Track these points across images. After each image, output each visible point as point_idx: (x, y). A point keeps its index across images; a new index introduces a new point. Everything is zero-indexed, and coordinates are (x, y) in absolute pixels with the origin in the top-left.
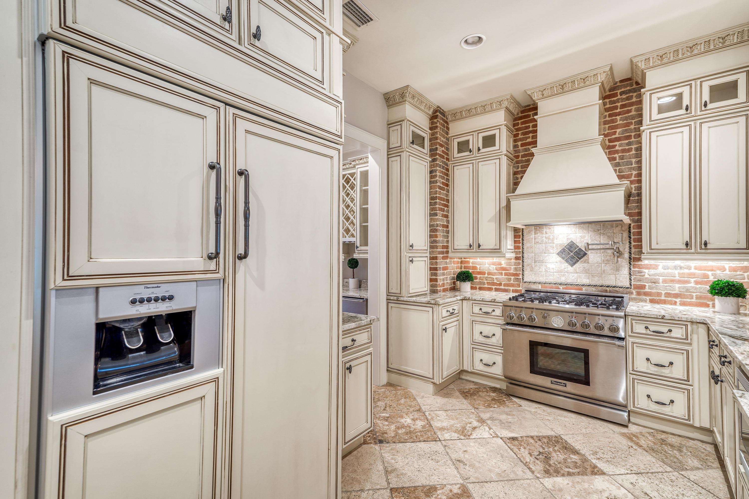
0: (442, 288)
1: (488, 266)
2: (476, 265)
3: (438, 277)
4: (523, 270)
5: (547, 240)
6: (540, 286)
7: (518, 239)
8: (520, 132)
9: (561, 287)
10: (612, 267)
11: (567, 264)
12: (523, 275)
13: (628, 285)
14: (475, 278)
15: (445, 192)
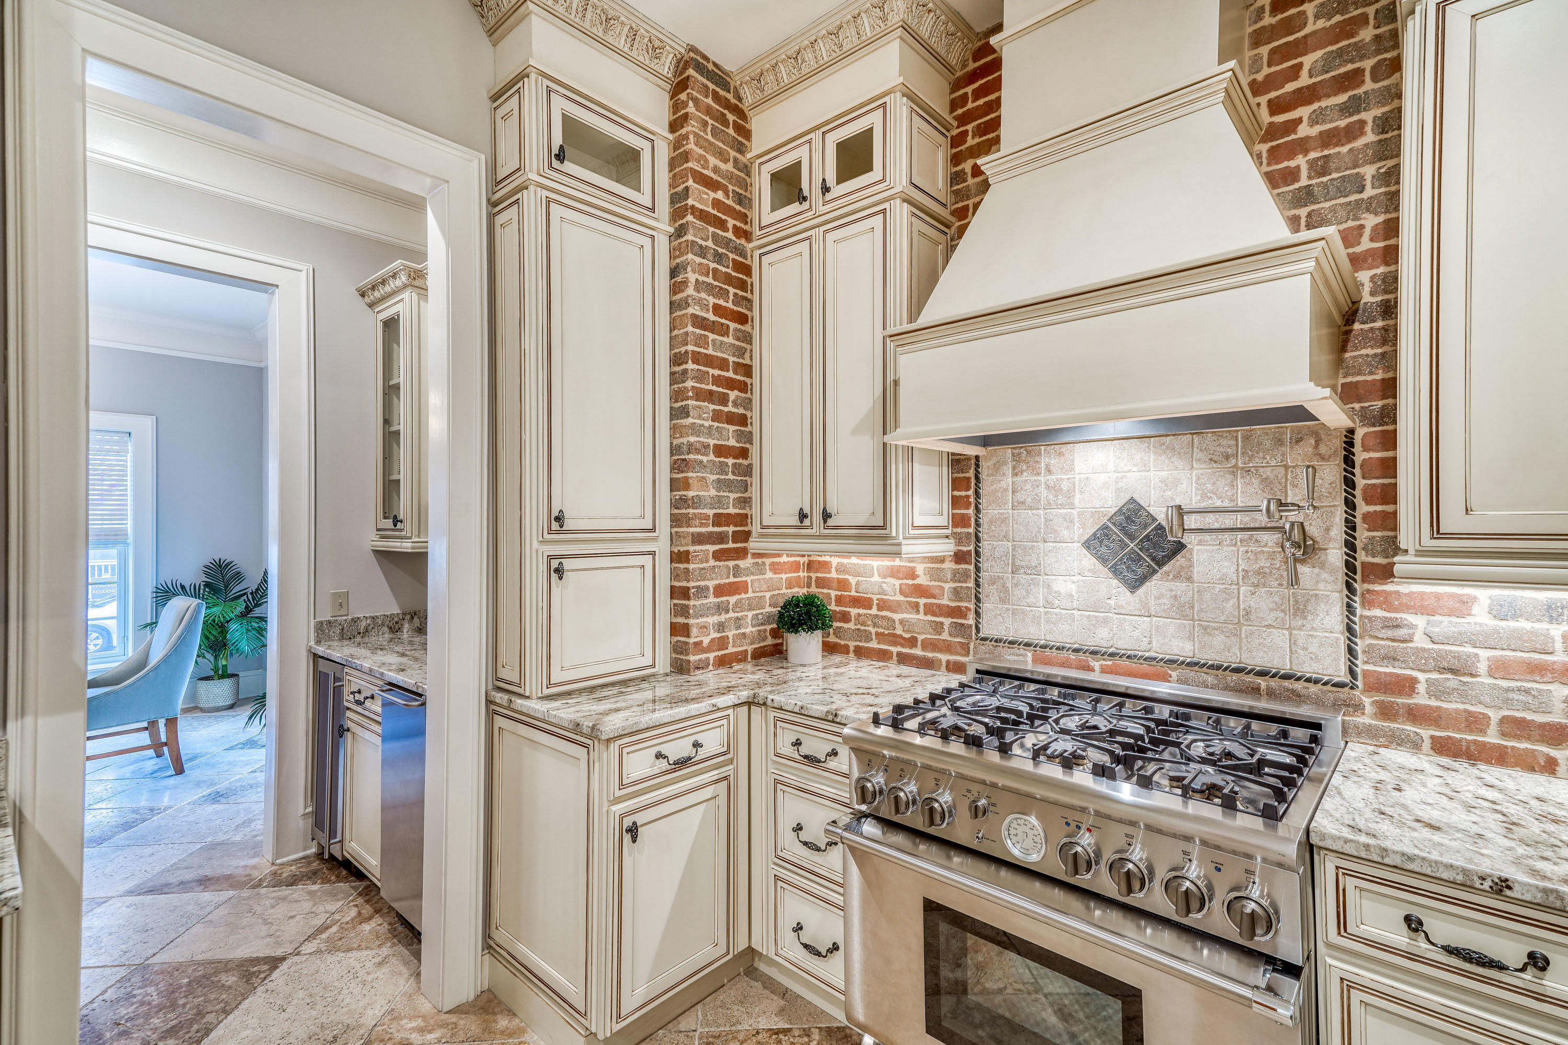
0: (712, 656)
1: (879, 580)
2: (847, 577)
3: (692, 621)
4: (978, 599)
5: (1051, 497)
6: (1030, 654)
7: (963, 493)
8: (970, 127)
9: (1096, 665)
10: (1276, 599)
11: (1115, 582)
12: (978, 614)
13: (1342, 675)
14: (845, 617)
15: (730, 340)
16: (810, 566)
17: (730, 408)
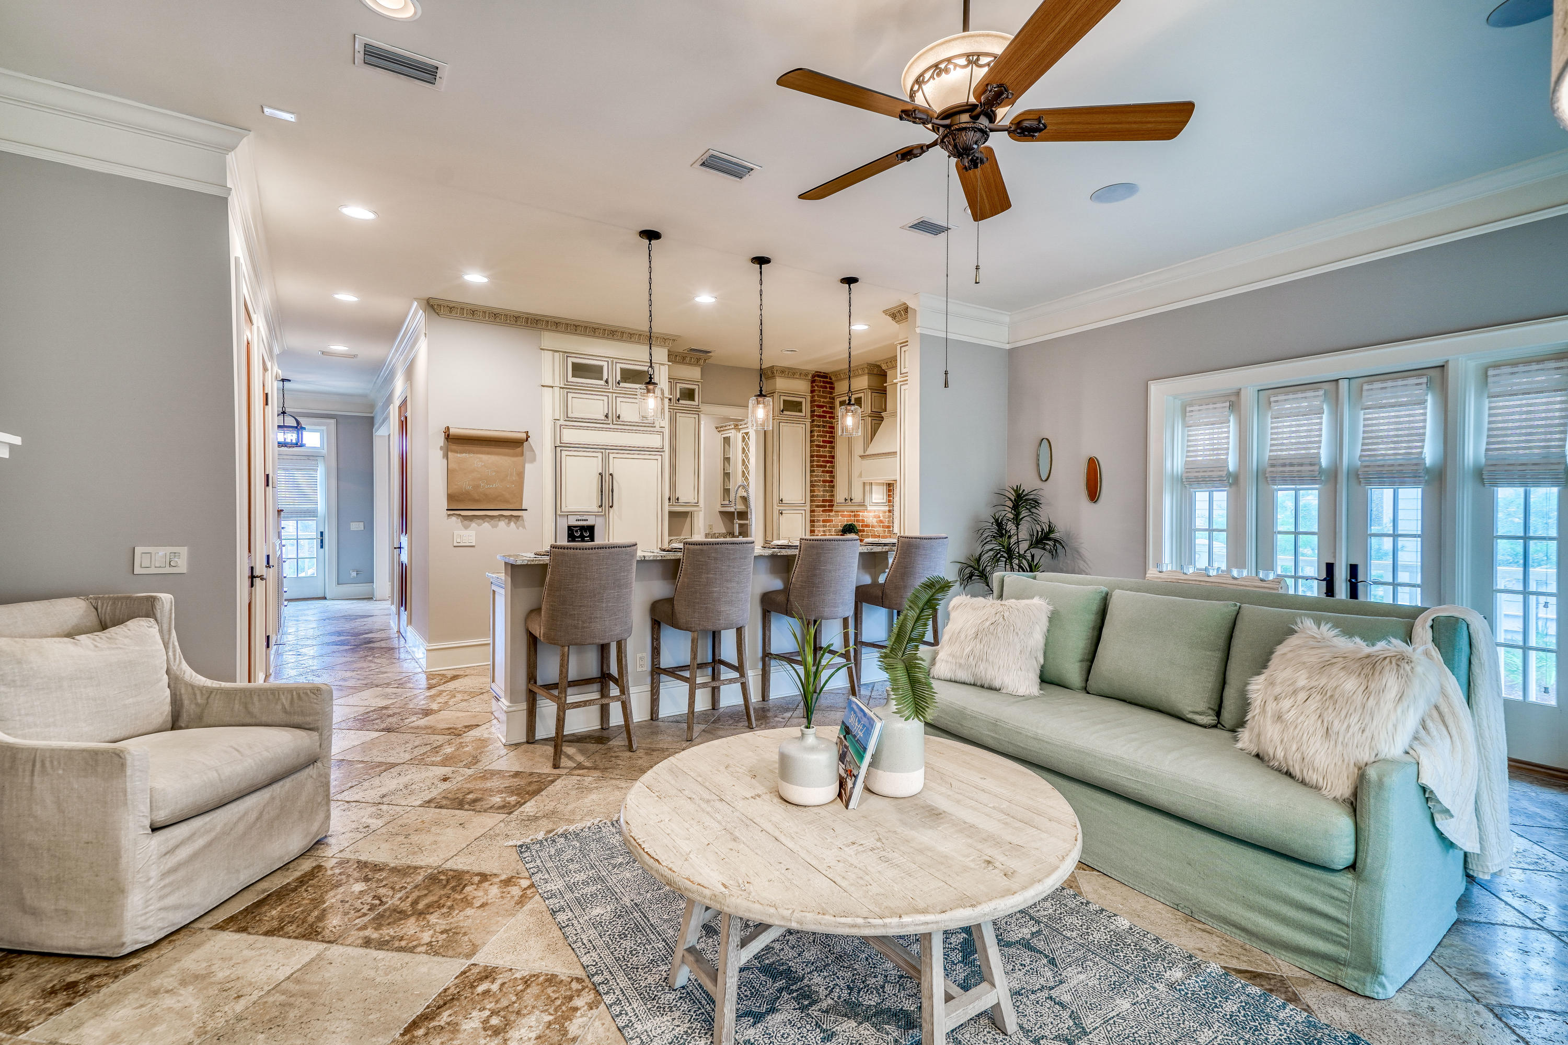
1: (872, 519)
2: (864, 518)
4: (893, 523)
12: (893, 528)
14: (863, 531)
15: (827, 449)
16: (855, 516)
17: (827, 469)
